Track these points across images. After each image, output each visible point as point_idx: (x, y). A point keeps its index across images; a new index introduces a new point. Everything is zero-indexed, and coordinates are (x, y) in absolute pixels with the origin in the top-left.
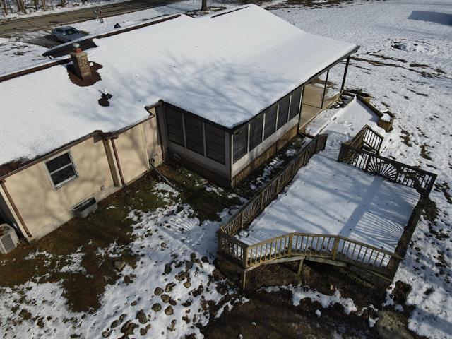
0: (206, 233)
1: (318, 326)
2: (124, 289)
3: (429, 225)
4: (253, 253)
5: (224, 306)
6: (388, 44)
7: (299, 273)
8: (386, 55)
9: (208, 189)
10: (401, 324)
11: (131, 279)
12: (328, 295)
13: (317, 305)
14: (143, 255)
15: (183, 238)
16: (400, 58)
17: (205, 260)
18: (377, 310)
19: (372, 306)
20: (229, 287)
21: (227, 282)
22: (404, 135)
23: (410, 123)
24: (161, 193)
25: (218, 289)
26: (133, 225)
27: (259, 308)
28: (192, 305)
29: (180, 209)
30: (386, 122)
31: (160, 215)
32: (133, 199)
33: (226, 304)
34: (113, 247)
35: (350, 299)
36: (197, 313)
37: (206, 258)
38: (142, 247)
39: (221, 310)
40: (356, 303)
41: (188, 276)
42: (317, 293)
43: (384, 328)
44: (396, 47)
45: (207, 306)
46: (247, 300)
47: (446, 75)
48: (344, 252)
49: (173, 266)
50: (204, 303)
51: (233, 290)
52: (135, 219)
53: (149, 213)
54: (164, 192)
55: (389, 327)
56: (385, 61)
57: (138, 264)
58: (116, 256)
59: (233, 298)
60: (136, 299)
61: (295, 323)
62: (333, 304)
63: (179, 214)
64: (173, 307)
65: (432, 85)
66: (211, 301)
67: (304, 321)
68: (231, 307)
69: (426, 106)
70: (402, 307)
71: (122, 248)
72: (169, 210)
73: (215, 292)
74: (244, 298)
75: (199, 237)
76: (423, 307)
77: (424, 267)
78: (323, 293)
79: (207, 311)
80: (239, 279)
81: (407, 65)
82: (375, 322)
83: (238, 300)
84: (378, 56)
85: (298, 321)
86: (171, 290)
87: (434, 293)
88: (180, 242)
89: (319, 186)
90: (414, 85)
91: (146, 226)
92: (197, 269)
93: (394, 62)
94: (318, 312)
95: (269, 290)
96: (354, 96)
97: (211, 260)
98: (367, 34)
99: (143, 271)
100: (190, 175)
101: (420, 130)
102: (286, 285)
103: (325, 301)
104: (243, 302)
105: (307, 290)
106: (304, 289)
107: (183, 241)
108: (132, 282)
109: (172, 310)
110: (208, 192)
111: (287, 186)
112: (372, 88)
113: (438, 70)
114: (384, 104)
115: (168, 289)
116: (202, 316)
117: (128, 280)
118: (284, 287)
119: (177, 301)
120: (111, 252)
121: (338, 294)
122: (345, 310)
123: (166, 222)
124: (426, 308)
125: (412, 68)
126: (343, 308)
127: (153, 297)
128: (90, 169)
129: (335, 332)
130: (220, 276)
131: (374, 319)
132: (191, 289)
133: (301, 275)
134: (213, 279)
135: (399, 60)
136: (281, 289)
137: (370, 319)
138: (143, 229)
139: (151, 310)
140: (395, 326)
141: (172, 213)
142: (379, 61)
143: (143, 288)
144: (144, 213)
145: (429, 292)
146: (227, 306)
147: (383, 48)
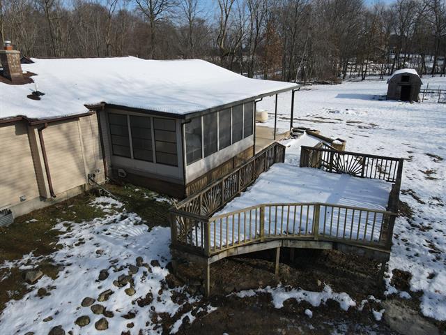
0: (156, 238)
1: (312, 327)
2: (35, 303)
3: (408, 220)
4: (217, 241)
5: (182, 318)
6: (324, 111)
7: (277, 272)
8: (324, 117)
9: (159, 200)
10: (413, 311)
11: (48, 292)
12: (316, 291)
13: (306, 304)
14: (69, 265)
15: (126, 244)
16: (337, 118)
17: (155, 263)
18: (380, 301)
19: (372, 298)
20: (188, 295)
21: (186, 290)
24: (101, 205)
25: (174, 299)
26: (59, 236)
27: (230, 317)
28: (137, 317)
29: (123, 218)
30: (338, 145)
31: (97, 224)
32: (64, 212)
33: (185, 315)
34: (27, 258)
35: (344, 294)
36: (145, 328)
37: (157, 261)
38: (69, 257)
39: (179, 323)
40: (352, 296)
41: (132, 281)
42: (303, 291)
43: (395, 319)
44: (331, 112)
45: (159, 319)
46: (213, 309)
47: (379, 127)
48: (327, 232)
49: (111, 271)
50: (154, 315)
51: (194, 298)
52: (64, 229)
53: (84, 223)
54: (104, 204)
55: (400, 317)
56: (324, 120)
57: (62, 274)
58: (29, 267)
59: (194, 308)
60: (51, 314)
61: (280, 327)
62: (326, 300)
63: (123, 222)
64: (108, 319)
65: (370, 132)
66: (164, 313)
67: (293, 324)
68: (192, 318)
69: (370, 142)
70: (408, 294)
71: (41, 258)
72: (109, 220)
73: (170, 302)
74: (209, 306)
75: (147, 242)
76: (432, 291)
77: (417, 255)
78: (311, 290)
79: (160, 324)
80: (202, 284)
81: (344, 122)
82: (381, 314)
83: (201, 309)
84: (317, 118)
85: (284, 326)
86: (106, 298)
87: (438, 276)
88: (122, 247)
89: (285, 183)
91: (78, 235)
92: (145, 273)
93: (332, 121)
94: (309, 312)
95: (242, 294)
97: (164, 264)
99: (66, 282)
100: (137, 190)
102: (263, 288)
103: (315, 298)
104: (209, 311)
105: (290, 290)
106: (286, 288)
107: (126, 246)
108: (49, 294)
109: (107, 323)
110: (159, 203)
111: (249, 186)
113: (372, 124)
115: (103, 298)
116: (152, 331)
117: (43, 293)
118: (260, 290)
119: (115, 312)
120: (22, 264)
121: (328, 289)
122: (342, 306)
123: (105, 230)
124: (436, 291)
125: (348, 124)
126: (339, 303)
127: (78, 309)
128: (10, 169)
129: (335, 332)
130: (176, 282)
131: (379, 311)
132: (136, 297)
133: (280, 274)
134: (167, 286)
135: (335, 119)
136: (256, 293)
137: (375, 312)
138: (74, 238)
139: (73, 325)
140: (407, 316)
141: (114, 221)
142: (319, 120)
143: (65, 300)
144: (76, 224)
145: (432, 276)
146: (187, 317)
147: (320, 113)
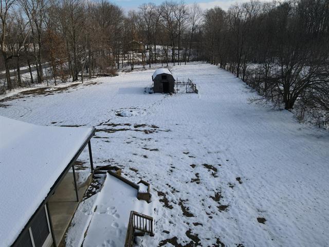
6: (113, 114)
8: (115, 123)
16: (125, 123)
22: (162, 198)
23: (160, 182)
30: (144, 194)
44: (119, 115)
47: (160, 129)
56: (116, 128)
65: (156, 139)
69: (162, 160)
81: (132, 127)
84: (109, 125)
90: (145, 142)
93: (123, 127)
96: (106, 173)
98: (95, 109)
101: (170, 186)
112: (116, 156)
113: (153, 126)
114: (132, 169)
125: (136, 129)
135: (125, 125)
142: (112, 128)
147: (111, 118)
